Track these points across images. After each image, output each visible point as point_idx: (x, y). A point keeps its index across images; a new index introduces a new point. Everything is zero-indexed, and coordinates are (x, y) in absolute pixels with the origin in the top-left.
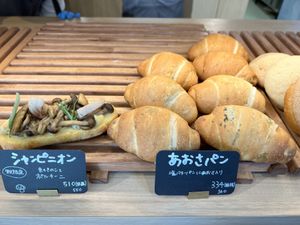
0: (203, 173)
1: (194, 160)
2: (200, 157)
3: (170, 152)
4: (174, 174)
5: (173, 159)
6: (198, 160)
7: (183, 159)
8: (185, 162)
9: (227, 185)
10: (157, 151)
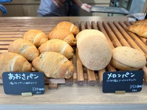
0: (27, 83)
1: (22, 77)
2: (24, 75)
3: (9, 73)
4: (12, 84)
5: (11, 76)
6: (23, 77)
7: (15, 76)
8: (17, 78)
9: (40, 89)
10: (2, 72)
